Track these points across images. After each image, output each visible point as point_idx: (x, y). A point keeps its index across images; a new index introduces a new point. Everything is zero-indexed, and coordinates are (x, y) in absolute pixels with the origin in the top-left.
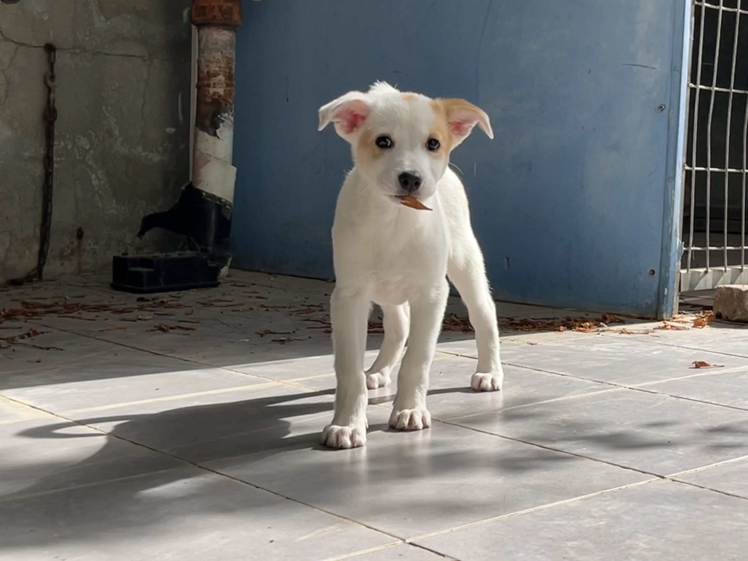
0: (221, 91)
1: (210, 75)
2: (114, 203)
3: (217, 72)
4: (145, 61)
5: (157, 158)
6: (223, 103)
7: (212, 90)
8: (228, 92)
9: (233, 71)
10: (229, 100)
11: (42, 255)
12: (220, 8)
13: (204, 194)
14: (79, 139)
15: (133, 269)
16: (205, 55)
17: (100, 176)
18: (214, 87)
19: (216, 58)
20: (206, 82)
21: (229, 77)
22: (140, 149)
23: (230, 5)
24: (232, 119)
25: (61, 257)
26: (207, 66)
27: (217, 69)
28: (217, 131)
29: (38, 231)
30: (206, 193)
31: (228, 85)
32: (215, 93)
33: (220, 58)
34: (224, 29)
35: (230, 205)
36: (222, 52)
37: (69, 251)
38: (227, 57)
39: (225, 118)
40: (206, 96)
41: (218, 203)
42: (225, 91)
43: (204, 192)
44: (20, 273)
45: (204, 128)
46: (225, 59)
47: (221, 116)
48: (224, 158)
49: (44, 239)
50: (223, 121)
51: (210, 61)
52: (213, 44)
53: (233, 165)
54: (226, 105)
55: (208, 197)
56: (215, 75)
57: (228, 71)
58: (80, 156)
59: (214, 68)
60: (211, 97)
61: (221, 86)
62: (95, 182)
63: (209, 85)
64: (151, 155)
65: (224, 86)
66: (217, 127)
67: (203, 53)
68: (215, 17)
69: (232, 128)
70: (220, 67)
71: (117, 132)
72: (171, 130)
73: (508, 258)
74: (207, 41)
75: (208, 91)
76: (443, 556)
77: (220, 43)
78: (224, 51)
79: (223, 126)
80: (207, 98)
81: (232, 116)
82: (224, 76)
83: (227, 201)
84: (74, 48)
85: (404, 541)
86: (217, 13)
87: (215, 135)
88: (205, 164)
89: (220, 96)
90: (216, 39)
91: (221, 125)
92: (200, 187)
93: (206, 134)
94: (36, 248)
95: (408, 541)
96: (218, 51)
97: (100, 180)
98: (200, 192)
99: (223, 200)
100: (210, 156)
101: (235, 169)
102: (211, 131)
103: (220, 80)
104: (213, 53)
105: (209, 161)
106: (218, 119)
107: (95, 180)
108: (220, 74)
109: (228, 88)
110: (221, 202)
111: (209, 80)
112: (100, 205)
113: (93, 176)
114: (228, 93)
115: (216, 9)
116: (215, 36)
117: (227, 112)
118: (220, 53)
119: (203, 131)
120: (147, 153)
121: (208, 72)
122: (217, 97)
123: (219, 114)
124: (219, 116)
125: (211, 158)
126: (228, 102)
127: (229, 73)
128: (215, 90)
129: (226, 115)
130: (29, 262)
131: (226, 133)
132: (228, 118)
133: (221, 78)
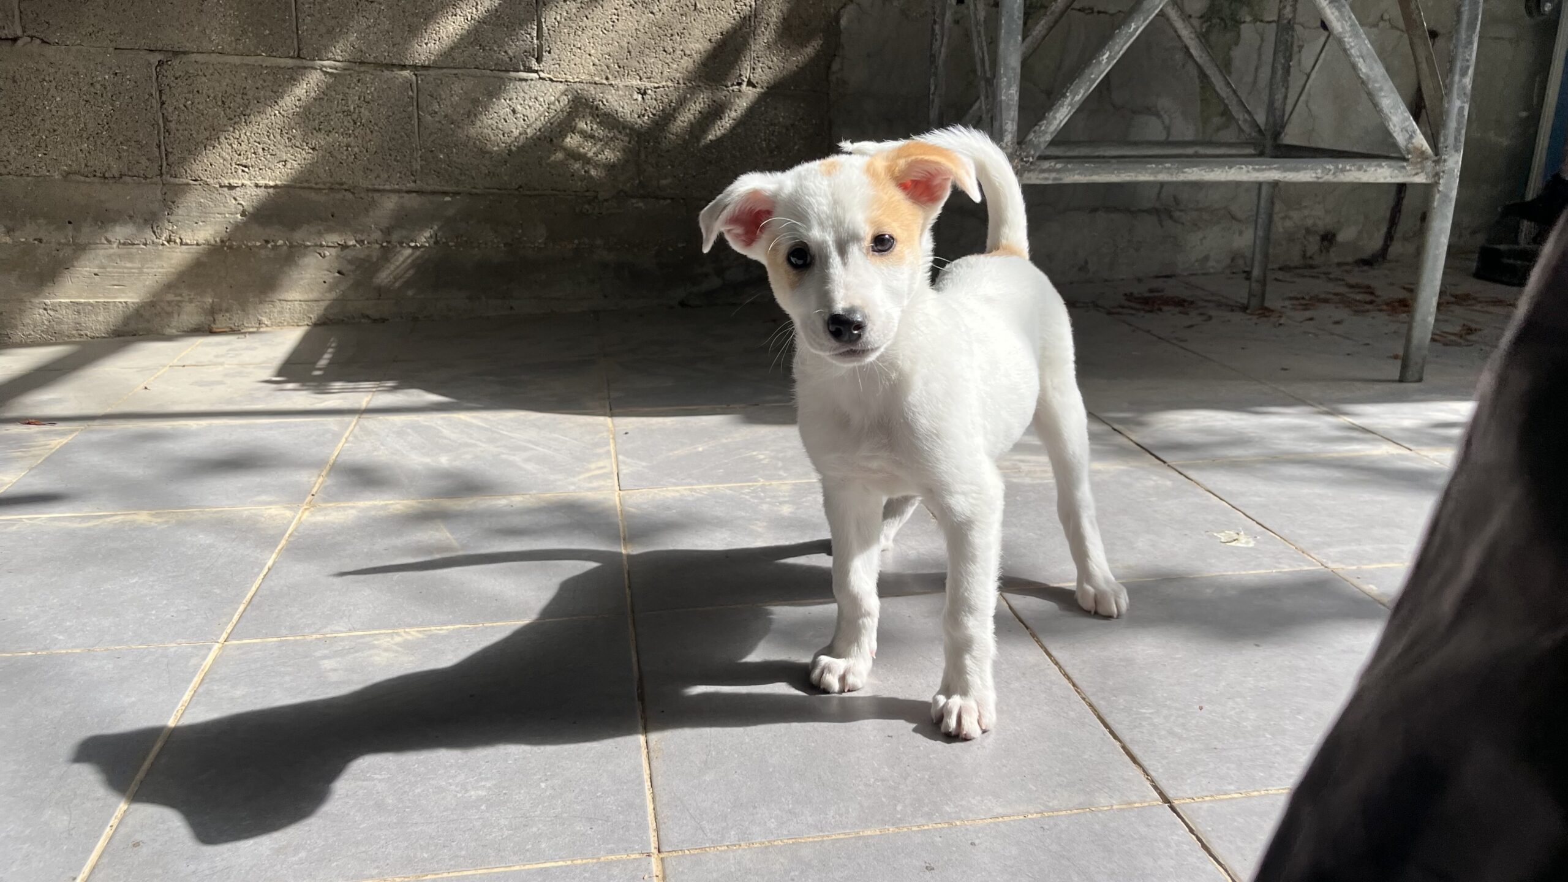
4: (1511, 43)
5: (1505, 142)
11: (1389, 237)
22: (1491, 134)
25: (1404, 239)
29: (1388, 215)
37: (1411, 234)
44: (1367, 254)
49: (1393, 222)
72: (1524, 114)
94: (1384, 230)
120: (1498, 138)
130: (1375, 243)
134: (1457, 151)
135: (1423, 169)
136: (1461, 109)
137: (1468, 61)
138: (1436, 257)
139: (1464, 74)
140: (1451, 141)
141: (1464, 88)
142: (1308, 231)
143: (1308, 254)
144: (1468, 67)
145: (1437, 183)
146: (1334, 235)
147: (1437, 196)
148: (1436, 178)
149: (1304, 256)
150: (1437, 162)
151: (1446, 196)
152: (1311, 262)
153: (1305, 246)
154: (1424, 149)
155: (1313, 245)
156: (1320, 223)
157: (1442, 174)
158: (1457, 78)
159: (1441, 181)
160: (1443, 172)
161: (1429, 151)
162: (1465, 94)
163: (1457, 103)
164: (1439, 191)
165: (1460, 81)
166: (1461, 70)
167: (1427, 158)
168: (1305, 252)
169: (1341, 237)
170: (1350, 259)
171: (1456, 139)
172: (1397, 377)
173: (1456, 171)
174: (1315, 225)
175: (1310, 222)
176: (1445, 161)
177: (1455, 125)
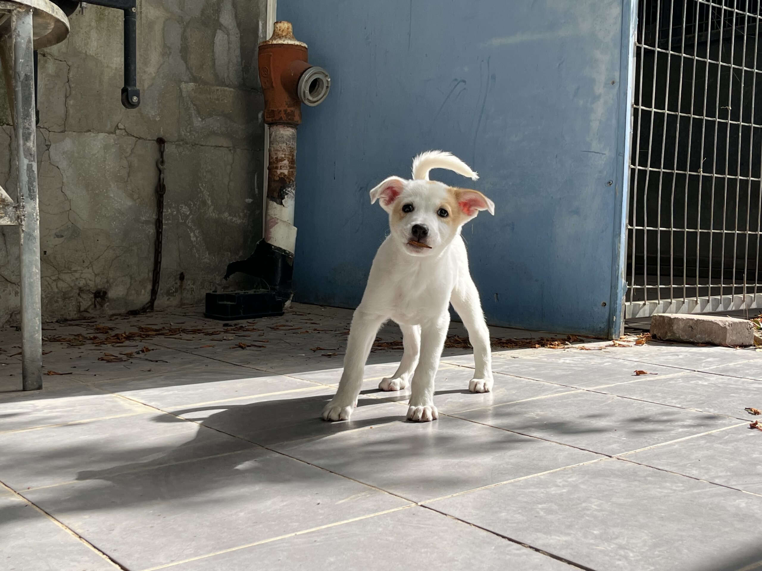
0: (286, 172)
1: (278, 160)
2: (207, 254)
3: (283, 158)
4: (230, 150)
5: (239, 221)
6: (287, 180)
7: (279, 172)
8: (291, 172)
9: (295, 157)
10: (292, 178)
11: (154, 292)
12: (285, 111)
13: (273, 247)
14: (182, 207)
15: (220, 303)
16: (274, 146)
17: (197, 234)
18: (281, 169)
19: (282, 148)
20: (275, 165)
21: (292, 162)
22: (226, 214)
23: (292, 109)
24: (294, 192)
25: (169, 294)
26: (276, 154)
27: (283, 156)
28: (283, 201)
29: (151, 275)
30: (274, 246)
31: (291, 168)
32: (281, 173)
33: (285, 148)
34: (288, 127)
35: (292, 255)
36: (286, 144)
37: (174, 290)
38: (290, 147)
39: (289, 191)
40: (275, 176)
41: (283, 253)
42: (289, 171)
43: (273, 245)
44: (136, 306)
45: (273, 199)
46: (289, 149)
47: (286, 190)
48: (288, 221)
49: (155, 281)
50: (287, 194)
51: (278, 151)
52: (280, 138)
53: (295, 226)
54: (290, 182)
55: (276, 249)
56: (282, 160)
57: (291, 157)
58: (182, 220)
59: (281, 155)
60: (278, 176)
61: (286, 168)
62: (193, 239)
63: (277, 168)
64: (234, 219)
65: (288, 168)
66: (283, 198)
67: (273, 144)
68: (281, 118)
69: (294, 199)
70: (285, 155)
71: (209, 202)
72: (249, 201)
73: (497, 294)
74: (276, 136)
75: (276, 172)
76: (446, 515)
77: (285, 137)
78: (288, 143)
79: (287, 197)
80: (275, 177)
81: (294, 189)
82: (288, 161)
83: (290, 252)
84: (178, 141)
85: (417, 503)
86: (283, 115)
87: (281, 204)
88: (274, 226)
89: (285, 175)
90: (282, 134)
91: (286, 196)
92: (269, 242)
93: (275, 203)
94: (149, 287)
95: (419, 504)
96: (284, 143)
97: (197, 238)
98: (270, 245)
99: (287, 252)
100: (278, 219)
101: (296, 229)
102: (278, 201)
103: (285, 164)
104: (280, 145)
105: (277, 223)
106: (284, 192)
107: (193, 237)
108: (285, 160)
109: (291, 170)
110: (285, 253)
111: (277, 164)
112: (197, 256)
113: (192, 235)
114: (291, 174)
115: (283, 112)
116: (281, 132)
117: (290, 187)
118: (285, 144)
119: (273, 201)
120: (231, 217)
121: (277, 158)
122: (283, 176)
123: (285, 188)
124: (284, 190)
125: (279, 221)
126: (291, 180)
127: (292, 159)
128: (282, 171)
129: (289, 189)
130: (144, 297)
131: (289, 203)
132: (291, 192)
133: (286, 162)
134: (33, 198)
135: (6, 214)
136: (30, 167)
137: (28, 129)
139: (27, 138)
140: (25, 190)
141: (29, 149)
142: (81, 290)
143: (82, 309)
144: (30, 134)
145: (20, 225)
146: (105, 293)
147: (22, 235)
148: (19, 221)
149: (79, 311)
150: (17, 208)
151: (30, 236)
152: (86, 315)
153: (80, 302)
154: (3, 197)
155: (86, 301)
156: (92, 284)
157: (23, 217)
158: (21, 142)
159: (23, 223)
160: (24, 216)
161: (9, 199)
162: (31, 154)
163: (25, 162)
164: (23, 231)
166: (23, 136)
167: (8, 205)
168: (79, 307)
169: (111, 294)
170: (123, 311)
171: (29, 190)
173: (36, 215)
174: (87, 285)
175: (82, 283)
176: (24, 207)
177: (27, 179)
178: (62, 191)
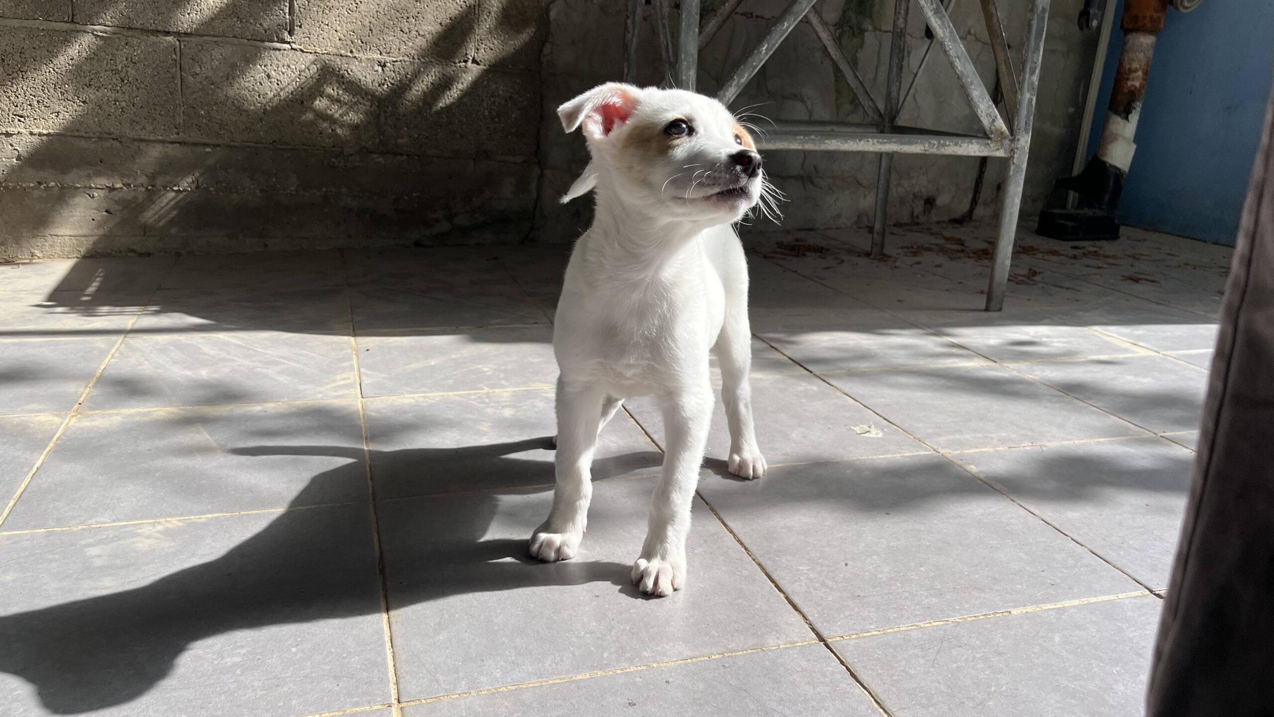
0: (1137, 84)
1: (1131, 71)
3: (1137, 68)
6: (1137, 94)
7: (1130, 83)
9: (1150, 68)
10: (1142, 91)
11: (974, 202)
12: (1151, 17)
16: (1134, 55)
18: (1133, 80)
19: (1138, 58)
20: (1126, 77)
21: (1146, 73)
22: (1048, 124)
23: (1159, 15)
24: (1141, 106)
25: (985, 204)
26: (1130, 64)
27: (1138, 66)
28: (1130, 116)
29: (973, 185)
30: (1110, 164)
31: (1144, 80)
32: (1132, 85)
33: (1141, 58)
34: (1149, 35)
35: (1127, 175)
37: (990, 200)
38: (1147, 57)
40: (1124, 88)
41: (1118, 172)
42: (1141, 83)
43: (1108, 163)
44: (958, 215)
45: (1117, 113)
46: (1145, 58)
47: (1134, 104)
48: (1128, 137)
49: (977, 190)
50: (1134, 108)
51: (1133, 60)
52: (1138, 46)
53: (1134, 143)
54: (1139, 96)
55: (1111, 168)
56: (1136, 70)
59: (1135, 65)
60: (1126, 89)
61: (1138, 80)
63: (1128, 79)
64: (1054, 129)
65: (1141, 80)
66: (1130, 113)
67: (1128, 53)
68: (1144, 24)
69: (1139, 114)
70: (1140, 65)
72: (1071, 110)
74: (1136, 44)
75: (1127, 84)
77: (1145, 46)
78: (1146, 52)
79: (1134, 112)
81: (1141, 104)
82: (1142, 72)
83: (1124, 171)
86: (1147, 21)
87: (1126, 118)
88: (1112, 142)
89: (1135, 87)
90: (1141, 42)
91: (1132, 111)
92: (1104, 159)
93: (1119, 118)
94: (970, 196)
96: (1141, 52)
98: (1104, 163)
99: (1122, 171)
100: (1118, 135)
101: (1135, 146)
102: (1124, 115)
103: (1138, 76)
104: (1137, 54)
106: (1131, 106)
108: (1139, 71)
109: (1143, 82)
111: (1129, 75)
114: (1142, 86)
115: (1148, 18)
116: (1141, 40)
117: (1139, 101)
118: (1143, 54)
119: (1116, 115)
121: (1130, 69)
122: (1133, 89)
123: (1133, 102)
124: (1132, 104)
125: (1118, 137)
126: (1141, 93)
127: (1147, 69)
128: (1133, 83)
129: (1138, 103)
130: (963, 207)
131: (1134, 117)
132: (1138, 106)
133: (1140, 73)
134: (1027, 133)
135: (1002, 146)
136: (1030, 100)
138: (1011, 214)
140: (1023, 124)
141: (1033, 83)
142: (915, 196)
143: (915, 214)
144: (1035, 68)
145: (1012, 157)
146: (934, 200)
147: (1012, 167)
148: (1012, 153)
149: (912, 215)
150: (1012, 141)
151: (1018, 167)
152: (917, 220)
153: (913, 208)
154: (1003, 130)
155: (919, 207)
156: (924, 190)
157: (1016, 150)
158: (1027, 76)
159: (1015, 155)
160: (1017, 148)
161: (1007, 132)
162: (1033, 89)
163: (1028, 95)
164: (1014, 163)
165: (1030, 78)
166: (1030, 70)
167: (1005, 138)
168: (913, 212)
169: (939, 202)
170: (946, 218)
171: (1026, 123)
172: (983, 306)
173: (1026, 148)
174: (920, 191)
175: (916, 189)
176: (1018, 140)
177: (1026, 112)
178: (914, 98)
